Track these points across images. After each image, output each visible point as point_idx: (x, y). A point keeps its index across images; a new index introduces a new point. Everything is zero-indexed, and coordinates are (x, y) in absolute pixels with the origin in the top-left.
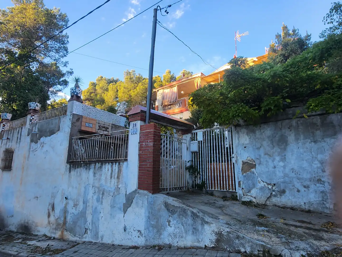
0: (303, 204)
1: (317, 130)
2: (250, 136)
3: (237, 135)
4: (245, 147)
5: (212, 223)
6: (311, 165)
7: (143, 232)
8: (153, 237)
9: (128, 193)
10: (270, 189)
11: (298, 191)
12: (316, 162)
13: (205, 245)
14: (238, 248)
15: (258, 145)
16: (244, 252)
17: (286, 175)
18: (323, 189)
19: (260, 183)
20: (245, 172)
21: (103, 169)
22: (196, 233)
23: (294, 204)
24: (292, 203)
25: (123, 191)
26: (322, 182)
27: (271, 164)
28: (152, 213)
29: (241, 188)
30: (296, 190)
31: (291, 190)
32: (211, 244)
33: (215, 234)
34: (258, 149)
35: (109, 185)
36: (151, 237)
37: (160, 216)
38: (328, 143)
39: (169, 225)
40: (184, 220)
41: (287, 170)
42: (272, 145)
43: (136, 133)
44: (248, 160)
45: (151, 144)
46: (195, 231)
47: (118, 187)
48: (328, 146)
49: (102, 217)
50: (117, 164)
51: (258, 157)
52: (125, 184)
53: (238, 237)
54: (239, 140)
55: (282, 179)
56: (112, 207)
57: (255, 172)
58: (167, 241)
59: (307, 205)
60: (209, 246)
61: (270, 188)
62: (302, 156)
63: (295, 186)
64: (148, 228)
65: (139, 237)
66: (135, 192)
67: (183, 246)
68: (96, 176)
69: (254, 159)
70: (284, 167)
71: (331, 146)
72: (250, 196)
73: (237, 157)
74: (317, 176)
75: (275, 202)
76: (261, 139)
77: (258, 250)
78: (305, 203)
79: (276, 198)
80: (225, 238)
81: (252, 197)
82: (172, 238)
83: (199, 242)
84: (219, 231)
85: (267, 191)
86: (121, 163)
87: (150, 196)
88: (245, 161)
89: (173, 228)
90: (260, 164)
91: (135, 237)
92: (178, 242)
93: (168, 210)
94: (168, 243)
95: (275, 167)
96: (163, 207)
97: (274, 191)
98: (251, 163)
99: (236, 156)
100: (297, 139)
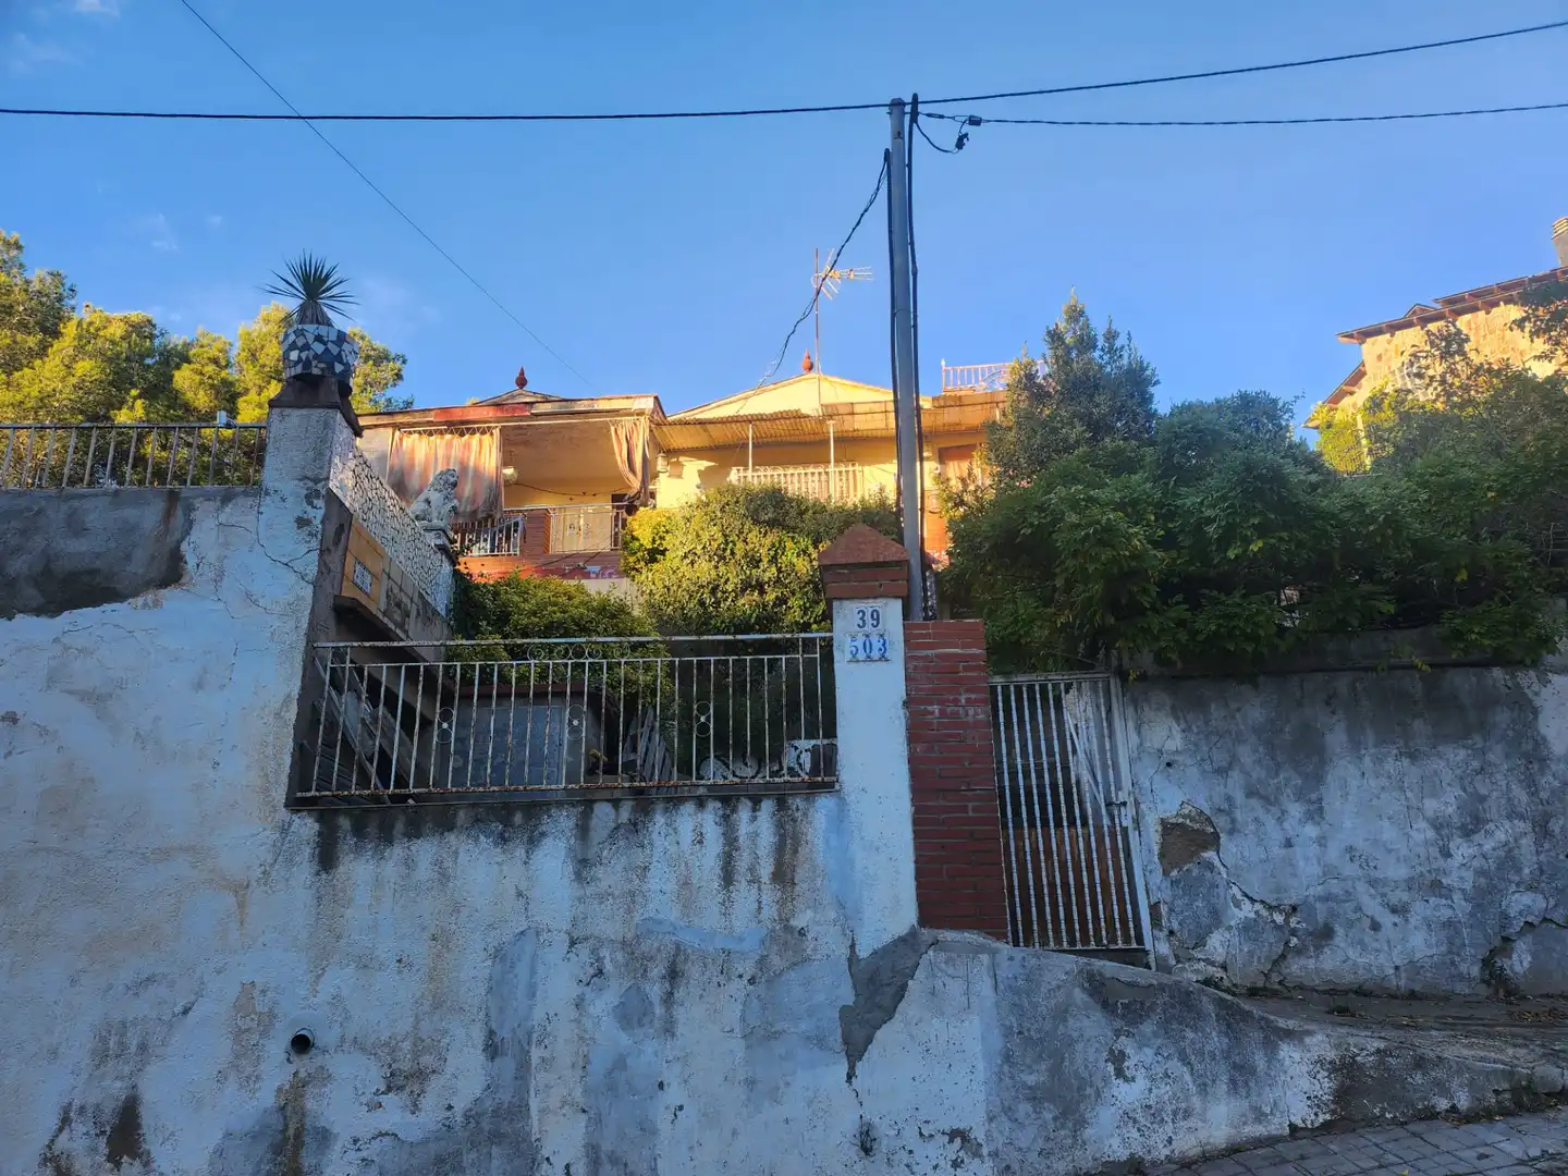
0: (1392, 971)
1: (1415, 716)
2: (1186, 721)
3: (1130, 711)
4: (1169, 765)
5: (1309, 1033)
6: (1408, 836)
7: (979, 1134)
8: (1040, 1143)
9: (863, 952)
10: (1281, 926)
11: (1376, 926)
12: (1423, 825)
13: (1291, 1125)
14: (1426, 1103)
15: (1220, 758)
16: (1447, 1111)
17: (1329, 873)
18: (1448, 913)
19: (1238, 905)
20: (1177, 865)
21: (655, 836)
22: (1246, 1083)
23: (1362, 975)
24: (1356, 973)
25: (828, 943)
26: (1444, 891)
27: (1274, 834)
28: (1020, 1033)
29: (1166, 932)
30: (1367, 923)
31: (1350, 924)
32: (1316, 1114)
33: (1328, 1070)
34: (1222, 772)
35: (711, 918)
36: (1029, 1149)
37: (1070, 1043)
38: (1448, 760)
39: (1120, 1073)
40: (1188, 1041)
41: (1334, 853)
42: (1273, 759)
43: (883, 658)
44: (1184, 817)
45: (976, 714)
46: (1242, 1077)
47: (788, 929)
48: (1450, 772)
49: (681, 1108)
50: (767, 806)
51: (1225, 806)
52: (841, 906)
53: (1420, 1063)
54: (1139, 733)
55: (1320, 888)
56: (760, 1036)
57: (1217, 862)
58: (1115, 1147)
59: (1403, 975)
60: (1309, 1123)
61: (1278, 921)
62: (1375, 802)
63: (1364, 908)
64: (1008, 1111)
65: (956, 1164)
66: (908, 942)
67: (1195, 1152)
68: (595, 879)
69: (1208, 812)
70: (1322, 841)
71: (1458, 772)
72: (1203, 960)
73: (1137, 804)
74: (1429, 871)
75: (1301, 977)
76: (1231, 734)
77: (1496, 1092)
78: (1397, 968)
79: (1303, 961)
80: (1372, 1077)
81: (1212, 964)
82: (1139, 1130)
83: (1260, 1116)
84: (1343, 1058)
85: (1271, 937)
86: (797, 802)
87: (1005, 952)
88: (1173, 821)
89: (1141, 1083)
90: (1231, 832)
91: (935, 1167)
92: (1170, 1141)
93: (1107, 1006)
94: (1122, 1154)
95: (1289, 844)
96: (1079, 996)
97: (1294, 932)
98: (1197, 826)
99: (1132, 799)
100: (1356, 745)
